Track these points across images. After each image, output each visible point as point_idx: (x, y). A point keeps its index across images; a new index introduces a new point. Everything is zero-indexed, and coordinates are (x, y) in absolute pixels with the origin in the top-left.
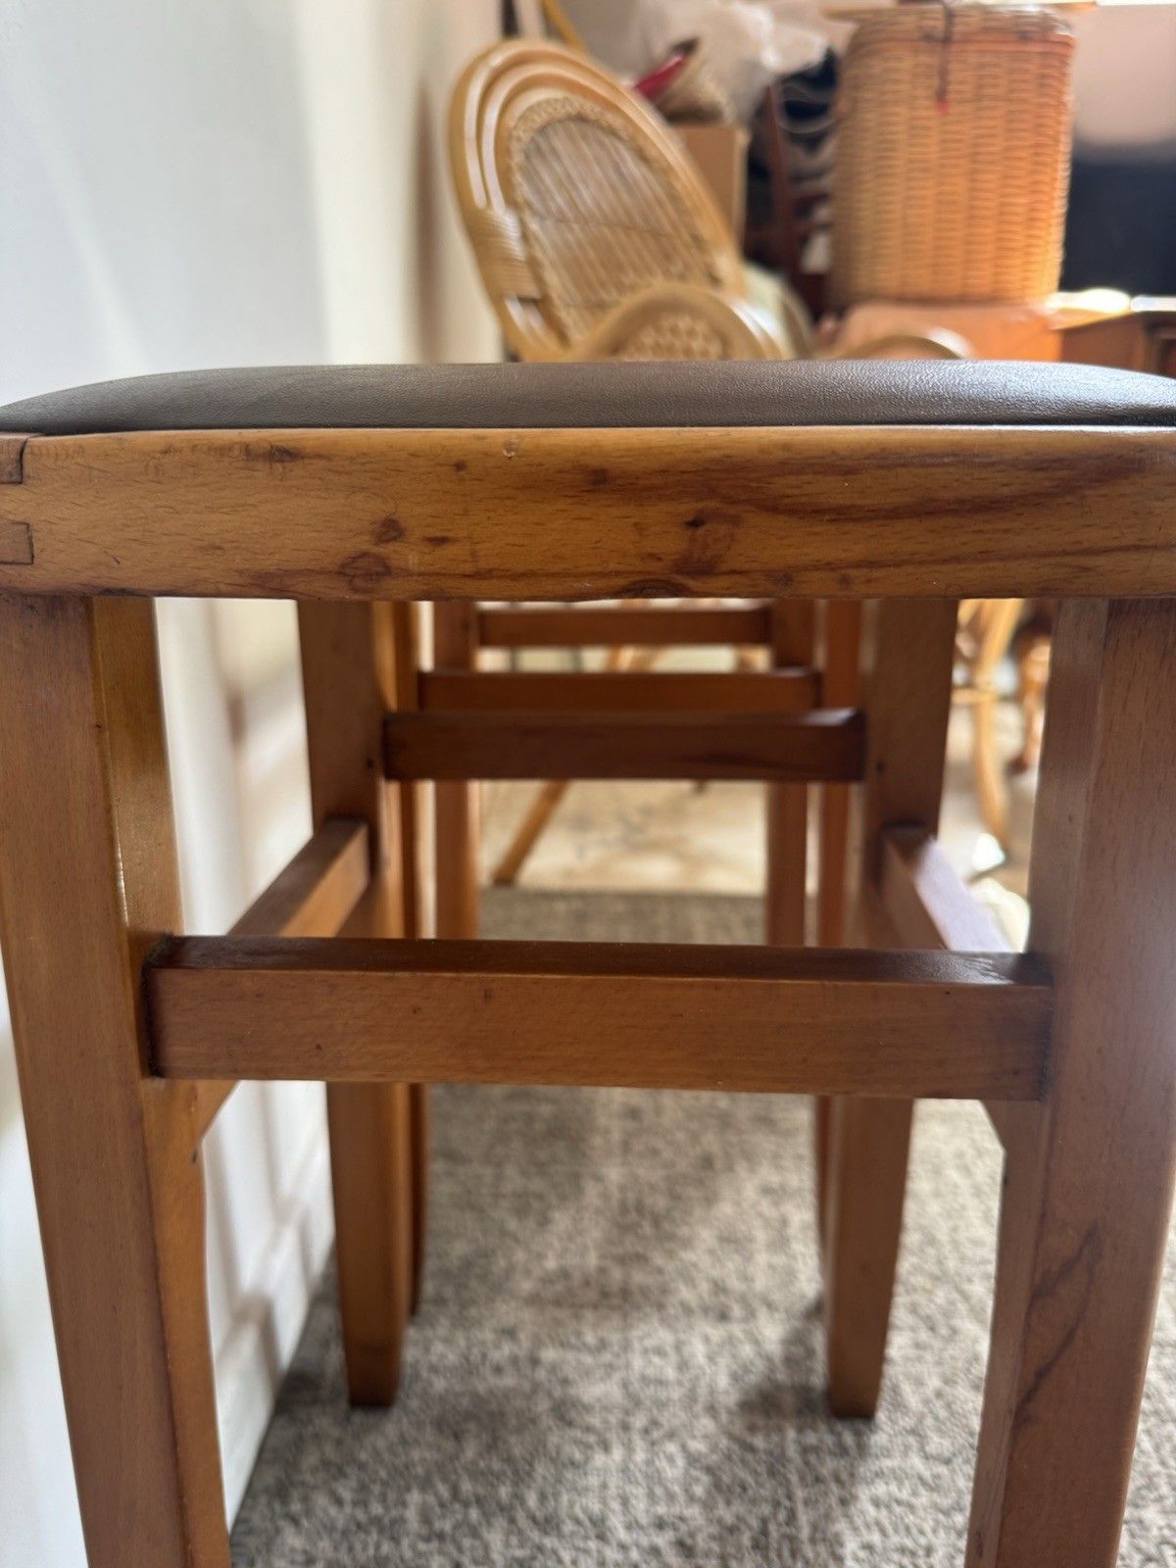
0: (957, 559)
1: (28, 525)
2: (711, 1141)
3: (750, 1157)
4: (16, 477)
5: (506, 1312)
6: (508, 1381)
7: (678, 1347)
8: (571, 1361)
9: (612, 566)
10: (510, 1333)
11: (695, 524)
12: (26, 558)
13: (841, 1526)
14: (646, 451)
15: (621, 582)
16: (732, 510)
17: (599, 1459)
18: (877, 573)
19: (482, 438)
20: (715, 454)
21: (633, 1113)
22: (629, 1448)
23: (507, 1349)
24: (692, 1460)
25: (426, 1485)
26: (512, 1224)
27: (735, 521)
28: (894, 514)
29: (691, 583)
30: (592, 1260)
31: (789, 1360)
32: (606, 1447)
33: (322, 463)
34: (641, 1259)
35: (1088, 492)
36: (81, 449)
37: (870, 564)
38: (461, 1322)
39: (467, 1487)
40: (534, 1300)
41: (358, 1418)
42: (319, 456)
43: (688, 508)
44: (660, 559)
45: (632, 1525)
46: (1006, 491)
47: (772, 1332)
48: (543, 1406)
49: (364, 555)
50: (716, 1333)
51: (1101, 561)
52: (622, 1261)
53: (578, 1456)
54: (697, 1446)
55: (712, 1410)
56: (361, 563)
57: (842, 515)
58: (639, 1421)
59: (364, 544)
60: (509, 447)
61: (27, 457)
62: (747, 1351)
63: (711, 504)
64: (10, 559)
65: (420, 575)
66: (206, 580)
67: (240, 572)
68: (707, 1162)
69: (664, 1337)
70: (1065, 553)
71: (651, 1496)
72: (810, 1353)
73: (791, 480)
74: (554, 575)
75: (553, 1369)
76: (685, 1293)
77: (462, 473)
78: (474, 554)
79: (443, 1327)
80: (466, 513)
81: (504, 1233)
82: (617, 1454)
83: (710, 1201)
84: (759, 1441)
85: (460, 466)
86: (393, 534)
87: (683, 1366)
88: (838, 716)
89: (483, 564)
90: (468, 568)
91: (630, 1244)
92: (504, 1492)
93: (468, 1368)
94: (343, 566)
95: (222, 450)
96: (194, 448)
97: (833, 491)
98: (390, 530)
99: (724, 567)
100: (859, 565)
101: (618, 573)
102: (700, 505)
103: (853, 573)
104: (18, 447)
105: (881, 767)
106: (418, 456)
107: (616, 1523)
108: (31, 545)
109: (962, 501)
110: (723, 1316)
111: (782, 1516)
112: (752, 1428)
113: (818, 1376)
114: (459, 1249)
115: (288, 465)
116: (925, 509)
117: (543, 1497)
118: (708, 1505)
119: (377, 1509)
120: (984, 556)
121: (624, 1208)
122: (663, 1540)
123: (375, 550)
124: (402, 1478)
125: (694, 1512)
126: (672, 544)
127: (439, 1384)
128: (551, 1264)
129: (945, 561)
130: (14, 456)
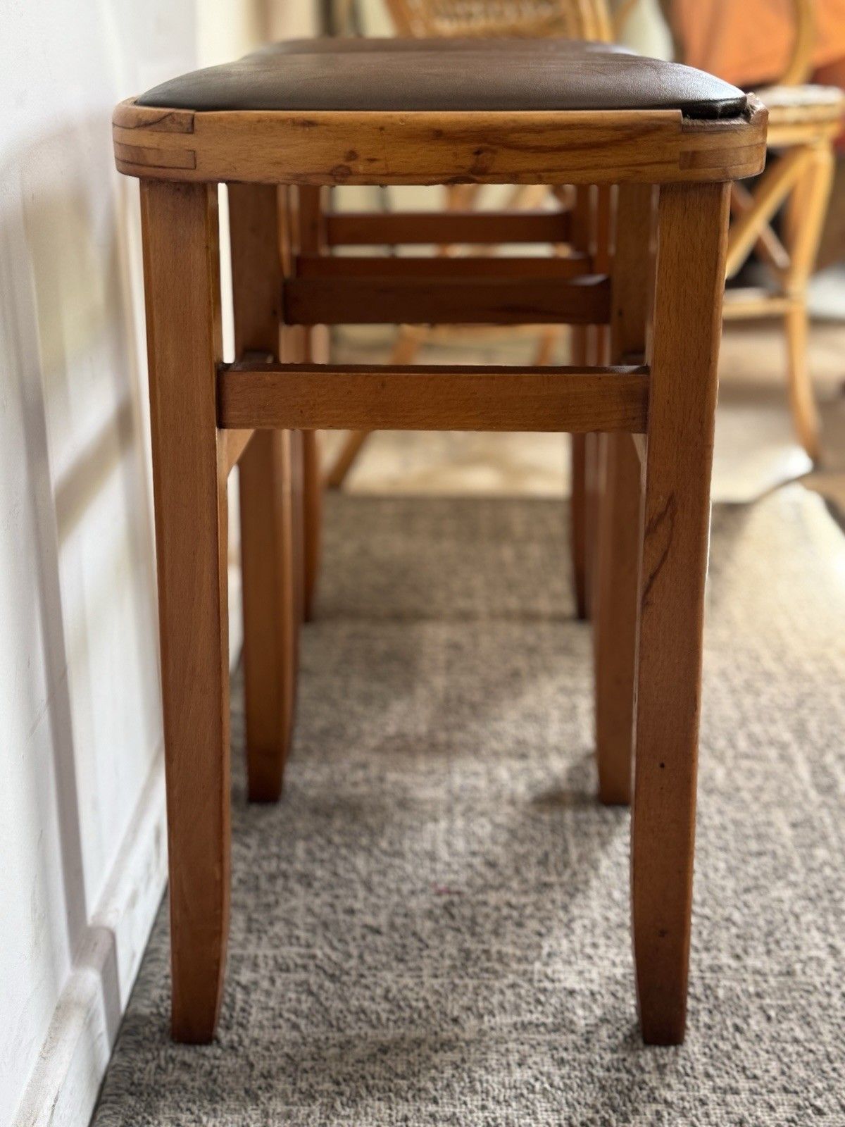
0: (584, 168)
1: (194, 151)
2: (520, 662)
3: (550, 671)
4: (190, 130)
5: (357, 755)
6: (363, 789)
7: (489, 773)
8: (407, 779)
9: (444, 171)
10: (364, 766)
11: (478, 153)
12: (193, 167)
13: (599, 854)
14: (458, 123)
15: (447, 178)
16: (494, 147)
17: (430, 826)
18: (553, 174)
19: (391, 117)
20: (486, 124)
21: (455, 647)
22: (452, 821)
23: (360, 774)
24: (497, 826)
25: (307, 838)
26: (359, 709)
27: (494, 152)
28: (559, 149)
29: (477, 178)
30: (423, 729)
31: (570, 779)
32: (435, 820)
33: (325, 128)
34: (461, 727)
35: (638, 140)
36: (220, 119)
37: (550, 170)
38: (325, 759)
39: (337, 839)
40: (380, 750)
41: (255, 809)
42: (325, 125)
43: (475, 146)
44: (464, 168)
45: (454, 854)
46: (602, 139)
47: (559, 766)
48: (389, 801)
49: (341, 166)
50: (517, 765)
51: (646, 168)
52: (447, 729)
53: (415, 823)
54: (500, 819)
55: (512, 802)
56: (340, 170)
57: (539, 150)
58: (459, 808)
59: (341, 161)
60: (402, 120)
61: (196, 121)
62: (540, 775)
63: (484, 145)
64: (184, 166)
65: (364, 174)
66: (273, 177)
67: (289, 174)
68: (516, 674)
69: (479, 767)
70: (630, 165)
71: (468, 842)
72: (587, 776)
73: (517, 135)
74: (418, 175)
75: (396, 783)
76: (495, 745)
77: (383, 131)
78: (386, 165)
79: (311, 763)
80: (384, 148)
81: (352, 714)
82: (443, 824)
83: (517, 694)
84: (546, 817)
85: (382, 129)
86: (353, 157)
87: (492, 781)
88: (596, 279)
89: (390, 170)
90: (385, 172)
91: (452, 719)
92: (364, 841)
93: (332, 784)
94: (332, 171)
95: (283, 121)
96: (271, 120)
97: (532, 139)
98: (352, 155)
99: (491, 171)
100: (544, 171)
101: (446, 174)
102: (480, 145)
103: (542, 174)
104: (190, 117)
105: (620, 313)
106: (365, 125)
107: (444, 853)
108: (195, 160)
109: (585, 144)
110: (523, 756)
111: (559, 850)
112: (541, 811)
113: (592, 785)
114: (319, 724)
115: (312, 128)
116: (570, 147)
117: (391, 843)
118: (507, 845)
119: (274, 849)
120: (596, 167)
121: (447, 700)
122: (477, 861)
123: (346, 164)
124: (292, 836)
125: (498, 850)
126: (468, 162)
127: (312, 793)
128: (391, 729)
129: (581, 169)
130: (189, 121)
